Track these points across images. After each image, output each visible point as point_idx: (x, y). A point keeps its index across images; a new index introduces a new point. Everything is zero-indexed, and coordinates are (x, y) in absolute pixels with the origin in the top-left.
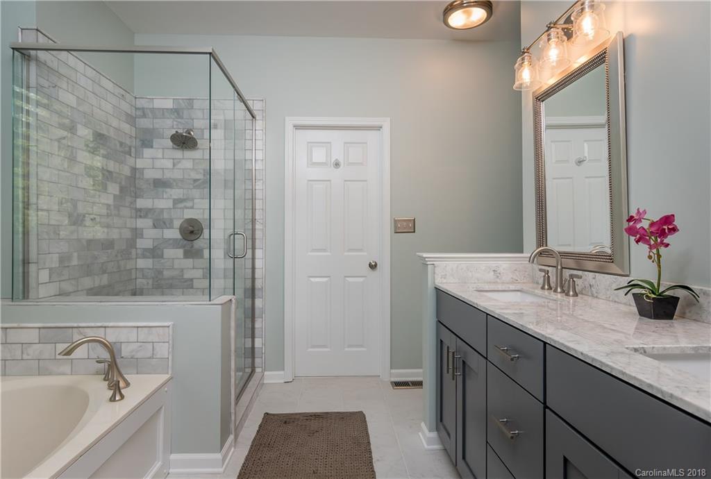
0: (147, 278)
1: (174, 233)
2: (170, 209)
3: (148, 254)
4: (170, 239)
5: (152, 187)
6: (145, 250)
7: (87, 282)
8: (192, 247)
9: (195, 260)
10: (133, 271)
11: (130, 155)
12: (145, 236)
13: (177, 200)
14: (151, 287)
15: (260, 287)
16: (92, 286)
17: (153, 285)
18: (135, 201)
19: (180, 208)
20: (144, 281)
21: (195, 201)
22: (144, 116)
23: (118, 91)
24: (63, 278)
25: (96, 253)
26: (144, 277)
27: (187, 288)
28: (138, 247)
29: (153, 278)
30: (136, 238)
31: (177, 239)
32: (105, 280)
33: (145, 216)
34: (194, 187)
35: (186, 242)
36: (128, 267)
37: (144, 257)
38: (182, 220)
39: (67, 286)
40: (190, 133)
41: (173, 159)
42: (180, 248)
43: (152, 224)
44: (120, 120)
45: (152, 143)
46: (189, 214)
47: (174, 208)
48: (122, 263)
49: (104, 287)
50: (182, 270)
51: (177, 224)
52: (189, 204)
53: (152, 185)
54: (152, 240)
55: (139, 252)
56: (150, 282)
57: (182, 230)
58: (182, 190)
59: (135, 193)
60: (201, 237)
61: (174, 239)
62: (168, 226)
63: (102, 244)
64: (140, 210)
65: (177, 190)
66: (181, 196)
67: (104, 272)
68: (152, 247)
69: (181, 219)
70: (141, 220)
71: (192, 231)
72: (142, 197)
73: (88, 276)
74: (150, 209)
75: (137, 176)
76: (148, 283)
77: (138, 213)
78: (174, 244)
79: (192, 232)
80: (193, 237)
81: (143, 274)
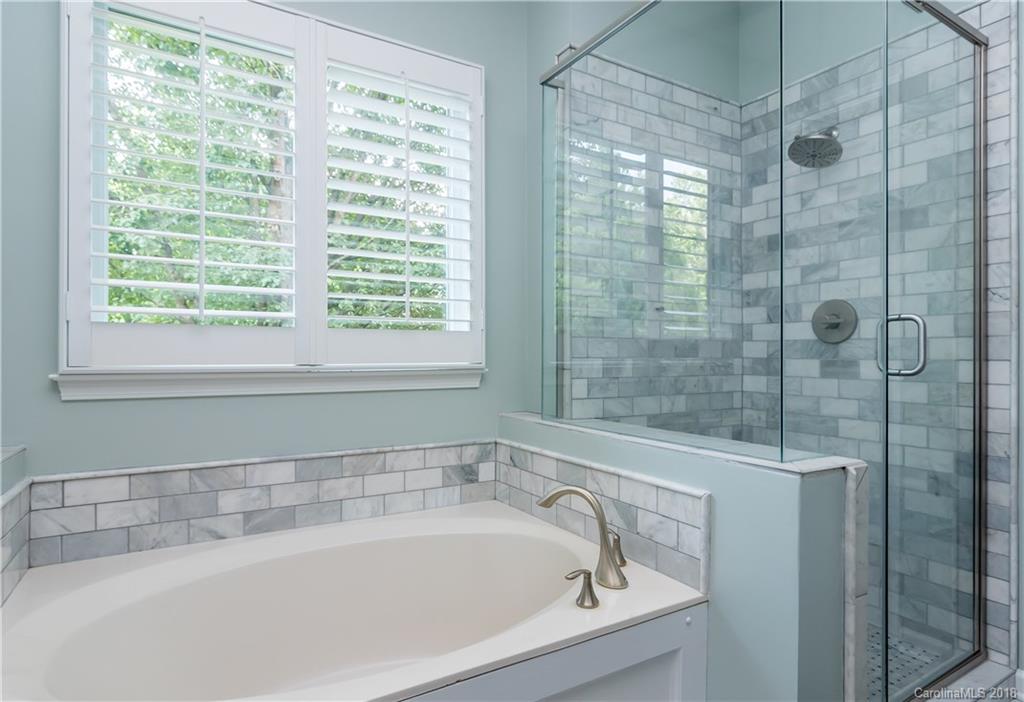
0: (758, 410)
1: (800, 331)
2: (796, 285)
3: (760, 368)
4: (795, 341)
5: (766, 252)
6: (756, 361)
7: (650, 405)
8: (837, 354)
9: (842, 381)
10: (737, 397)
11: (731, 204)
12: (754, 339)
13: (808, 267)
14: (764, 425)
15: (1002, 454)
16: (658, 412)
17: (767, 422)
18: (741, 279)
19: (815, 282)
20: (755, 414)
21: (843, 264)
22: (754, 132)
23: (704, 103)
24: (609, 394)
25: (664, 362)
26: (754, 406)
27: (827, 436)
28: (744, 355)
29: (768, 410)
30: (742, 341)
31: (809, 341)
32: (681, 404)
33: (756, 304)
34: (841, 239)
35: (824, 347)
36: (726, 388)
37: (754, 373)
38: (818, 304)
39: (615, 407)
40: (830, 135)
41: (802, 193)
42: (812, 358)
43: (765, 316)
44: (709, 149)
45: (766, 175)
46: (831, 293)
47: (802, 284)
48: (713, 380)
49: (679, 415)
50: (818, 400)
51: (808, 312)
52: (831, 272)
53: (766, 247)
54: (766, 344)
55: (747, 363)
56: (763, 416)
57: (816, 323)
58: (817, 247)
59: (741, 267)
60: (855, 336)
61: (803, 341)
62: (793, 317)
63: (676, 348)
64: (748, 293)
65: (809, 249)
66: (816, 260)
67: (679, 392)
68: (766, 356)
69: (816, 302)
70: (749, 309)
71: (835, 324)
72: (749, 271)
73: (649, 395)
74: (765, 290)
75: (744, 237)
76: (759, 418)
77: (746, 300)
78: (806, 350)
79: (836, 326)
80: (836, 336)
81: (752, 402)
